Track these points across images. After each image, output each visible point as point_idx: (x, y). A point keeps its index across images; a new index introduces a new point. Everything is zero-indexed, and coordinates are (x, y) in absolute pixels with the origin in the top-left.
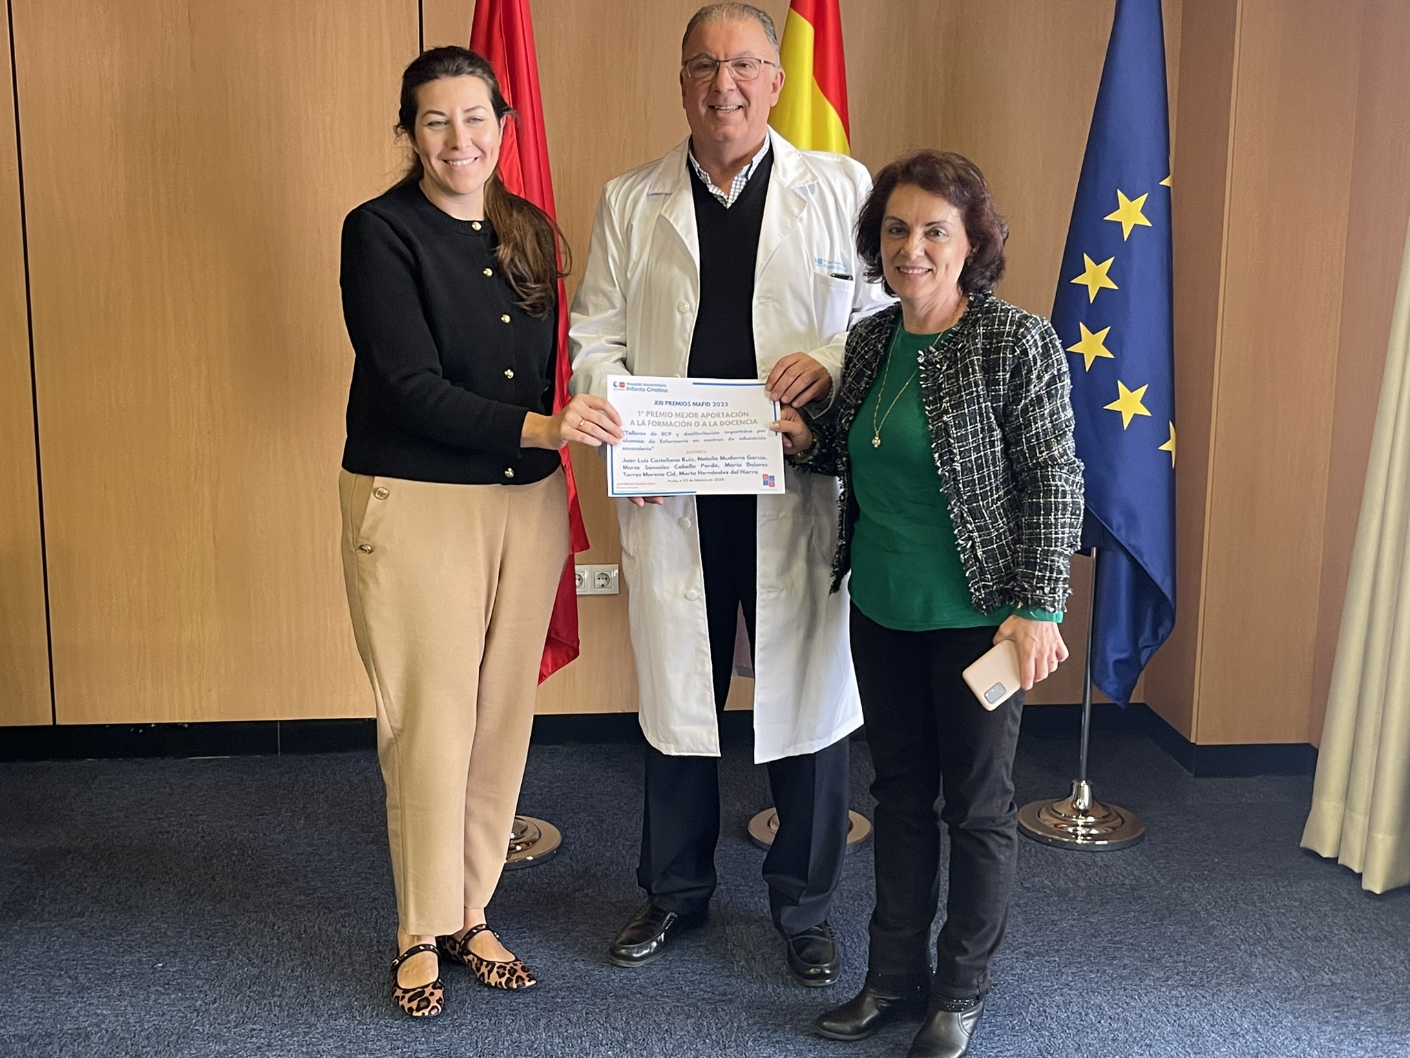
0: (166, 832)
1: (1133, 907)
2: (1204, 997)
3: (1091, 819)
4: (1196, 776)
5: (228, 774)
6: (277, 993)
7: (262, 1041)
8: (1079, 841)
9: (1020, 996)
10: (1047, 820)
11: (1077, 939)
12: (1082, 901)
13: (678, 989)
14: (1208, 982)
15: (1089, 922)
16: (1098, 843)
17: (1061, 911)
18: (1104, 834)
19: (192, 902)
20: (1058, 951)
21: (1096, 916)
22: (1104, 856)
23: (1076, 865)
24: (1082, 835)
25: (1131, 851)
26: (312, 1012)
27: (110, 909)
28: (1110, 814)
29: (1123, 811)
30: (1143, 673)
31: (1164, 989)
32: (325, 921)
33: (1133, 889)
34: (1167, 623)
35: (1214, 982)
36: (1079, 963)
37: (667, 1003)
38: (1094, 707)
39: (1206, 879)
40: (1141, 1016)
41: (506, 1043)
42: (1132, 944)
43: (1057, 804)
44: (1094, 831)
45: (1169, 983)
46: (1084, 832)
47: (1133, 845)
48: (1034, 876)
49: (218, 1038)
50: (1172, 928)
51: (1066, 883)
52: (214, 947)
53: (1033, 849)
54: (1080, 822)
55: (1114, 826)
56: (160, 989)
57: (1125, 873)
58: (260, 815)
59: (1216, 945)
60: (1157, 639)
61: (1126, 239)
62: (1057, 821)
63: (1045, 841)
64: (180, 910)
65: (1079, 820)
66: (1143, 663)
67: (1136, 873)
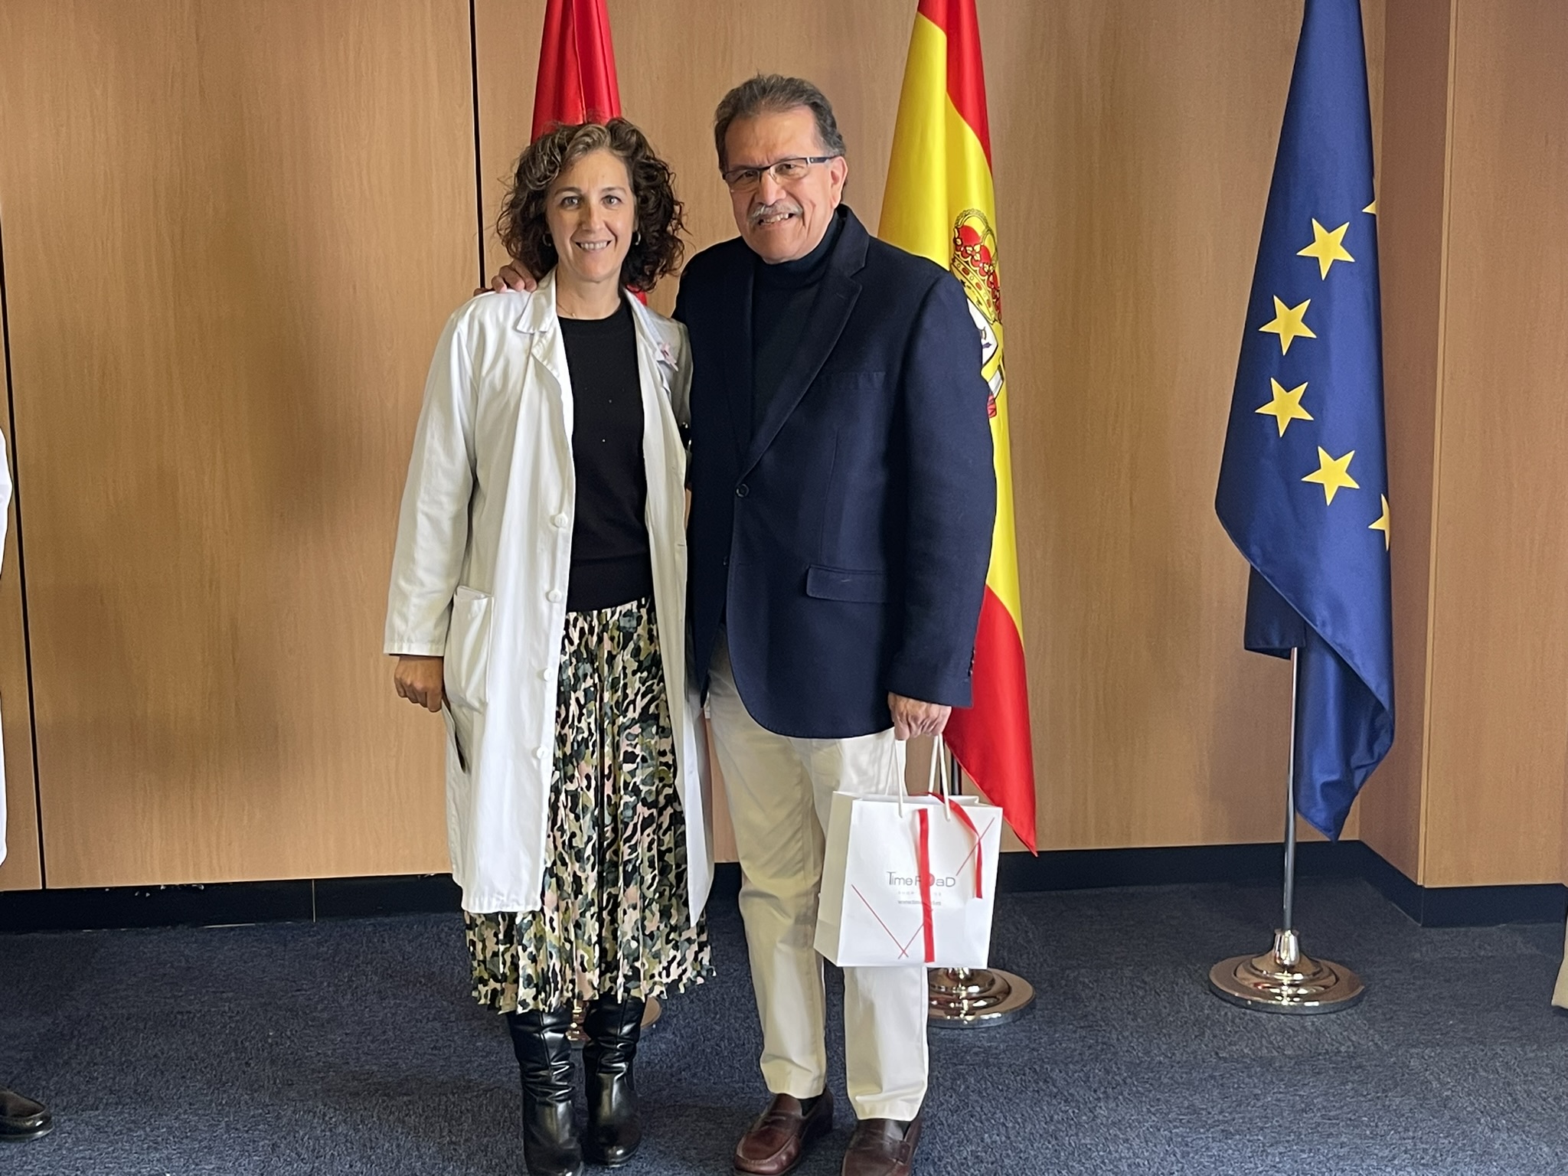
0: (187, 1012)
1: (1351, 1079)
3: (1298, 977)
4: (1423, 926)
5: (255, 944)
8: (1285, 1002)
10: (1244, 979)
11: (1285, 1114)
12: (1289, 1072)
14: (1441, 1161)
15: (1300, 1095)
16: (1307, 1004)
17: (1264, 1083)
18: (1316, 994)
19: (225, 1091)
20: (1262, 1129)
21: (1306, 1089)
22: (1315, 1020)
23: (1281, 1031)
24: (1288, 996)
25: (1347, 1013)
27: (128, 1100)
28: (1321, 970)
29: (1337, 968)
30: (1357, 799)
32: (384, 1109)
33: (1350, 1057)
34: (1384, 737)
35: (1449, 1160)
36: (1288, 1141)
38: (1297, 845)
39: (1438, 1045)
42: (1350, 1119)
43: (1256, 959)
44: (1302, 991)
45: (1396, 1162)
46: (1290, 991)
47: (1350, 1007)
48: (1230, 1044)
50: (1398, 1100)
51: (1269, 1051)
52: (254, 1141)
53: (1229, 1014)
54: (1286, 981)
55: (1327, 984)
57: (1339, 1037)
58: (298, 990)
59: (1452, 1118)
60: (1372, 756)
61: (1323, 277)
62: (1259, 980)
63: (1242, 1003)
64: (211, 1101)
65: (1285, 978)
66: (1357, 787)
67: (1354, 1038)
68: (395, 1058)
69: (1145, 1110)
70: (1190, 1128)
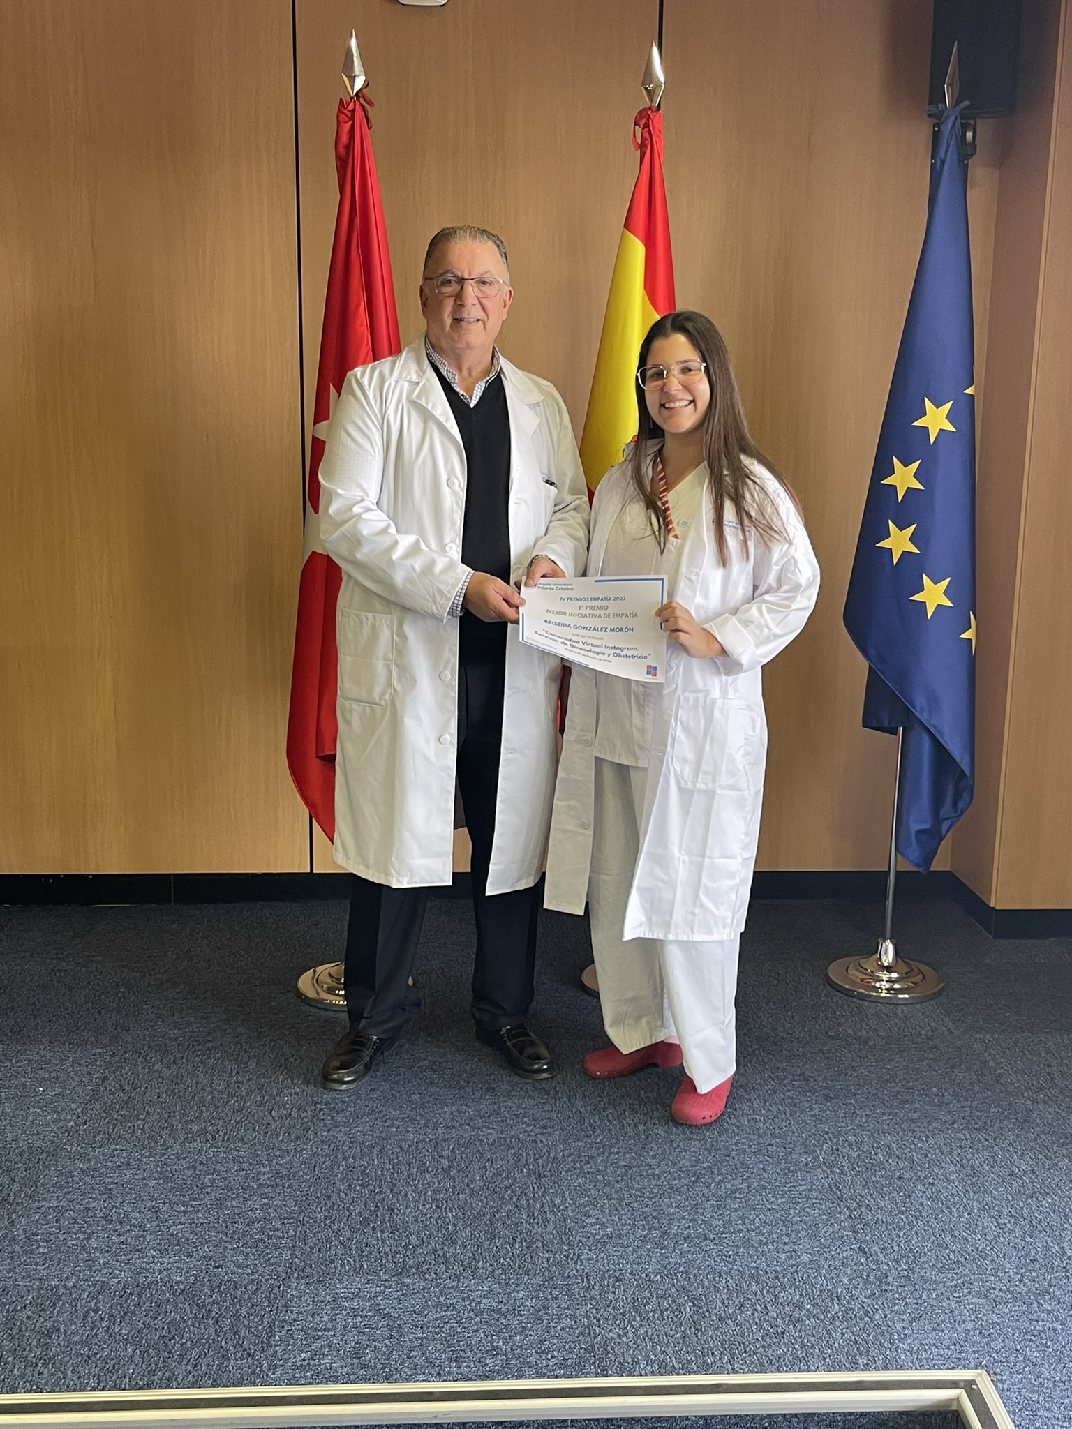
1: (926, 1056)
2: (986, 1140)
3: (894, 975)
4: (994, 937)
5: (126, 920)
6: (142, 1117)
7: (122, 1160)
8: (883, 995)
9: (815, 1135)
10: (853, 975)
11: (874, 1084)
12: (880, 1049)
13: (503, 1122)
14: (991, 1126)
15: (887, 1069)
16: (900, 996)
17: (860, 1057)
18: (906, 989)
19: (78, 1034)
20: (855, 1095)
21: (893, 1063)
22: (905, 1008)
23: (878, 1016)
24: (886, 989)
25: (930, 1004)
26: (170, 1135)
28: (912, 970)
29: (925, 969)
30: (944, 843)
31: (949, 1132)
32: (193, 1053)
34: (966, 796)
35: (997, 1125)
36: (874, 1106)
37: (490, 1134)
38: (897, 873)
39: (997, 1031)
40: (926, 1156)
41: (341, 1168)
42: (923, 1090)
43: (864, 960)
44: (897, 986)
45: (955, 1126)
46: (888, 986)
47: (931, 999)
48: (838, 1026)
49: (82, 1157)
50: (961, 1076)
51: (868, 1033)
52: (91, 1074)
53: (840, 1001)
54: (885, 978)
55: (916, 981)
56: (39, 1110)
57: (922, 1023)
58: (150, 957)
59: (1002, 1092)
60: (957, 812)
61: (932, 442)
62: (863, 976)
63: (850, 994)
64: (66, 1041)
65: (884, 976)
66: (944, 833)
67: (933, 1024)
68: (210, 1013)
69: (766, 1075)
70: (800, 1092)
